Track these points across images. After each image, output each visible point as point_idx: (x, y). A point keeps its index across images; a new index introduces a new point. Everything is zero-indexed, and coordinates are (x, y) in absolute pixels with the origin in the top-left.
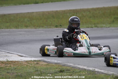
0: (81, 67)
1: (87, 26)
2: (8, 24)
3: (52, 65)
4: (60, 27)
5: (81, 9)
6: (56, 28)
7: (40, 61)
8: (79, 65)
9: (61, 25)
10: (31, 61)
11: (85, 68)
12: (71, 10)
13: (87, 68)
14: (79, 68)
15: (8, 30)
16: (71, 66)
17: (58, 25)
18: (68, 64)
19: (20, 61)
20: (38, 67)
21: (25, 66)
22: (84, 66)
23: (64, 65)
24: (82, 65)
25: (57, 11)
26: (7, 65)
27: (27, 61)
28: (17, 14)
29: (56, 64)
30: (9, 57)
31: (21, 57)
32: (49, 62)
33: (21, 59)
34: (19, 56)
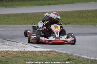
0: (85, 57)
1: (91, 24)
2: (26, 21)
3: (61, 55)
4: (69, 24)
5: (86, 10)
6: (65, 25)
7: (51, 51)
8: (83, 55)
9: (70, 23)
10: (44, 51)
11: (89, 57)
12: (78, 11)
13: (90, 58)
14: (84, 58)
15: (26, 26)
16: (76, 56)
17: (67, 23)
18: (74, 54)
19: (35, 51)
20: (50, 56)
21: (39, 55)
22: (88, 56)
23: (71, 55)
24: (86, 56)
25: (66, 11)
26: (24, 54)
27: (40, 51)
28: (34, 13)
29: (64, 54)
30: (26, 47)
31: (35, 48)
32: (59, 52)
33: (36, 49)
34: (34, 47)
